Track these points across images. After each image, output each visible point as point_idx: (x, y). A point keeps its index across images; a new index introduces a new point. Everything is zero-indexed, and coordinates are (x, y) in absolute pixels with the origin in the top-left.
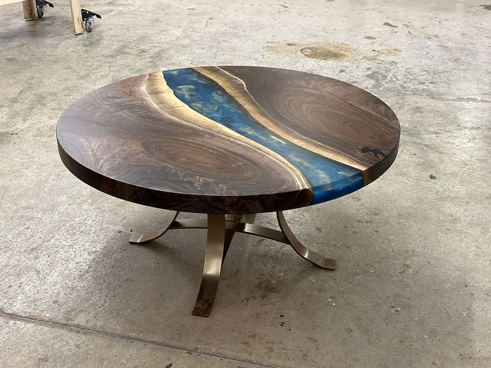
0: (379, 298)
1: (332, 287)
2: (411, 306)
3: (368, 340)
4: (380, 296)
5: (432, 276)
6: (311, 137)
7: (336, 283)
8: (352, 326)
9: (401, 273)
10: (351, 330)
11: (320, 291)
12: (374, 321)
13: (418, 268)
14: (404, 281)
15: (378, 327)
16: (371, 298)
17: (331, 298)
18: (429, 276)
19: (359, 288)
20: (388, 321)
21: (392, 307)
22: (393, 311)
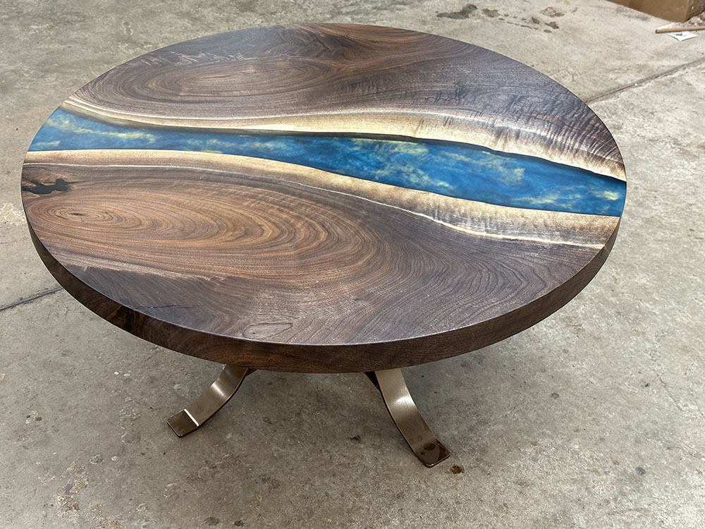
0: (67, 420)
1: (142, 394)
2: (15, 438)
3: (35, 356)
4: (69, 425)
5: (17, 513)
6: (164, 171)
7: (145, 404)
8: (68, 360)
9: (69, 487)
10: (64, 355)
11: (152, 380)
12: (48, 384)
13: (50, 516)
14: (55, 474)
15: (36, 380)
16: (78, 413)
17: (129, 379)
18: (22, 510)
19: (107, 417)
20: (30, 396)
21: (39, 419)
22: (34, 414)
